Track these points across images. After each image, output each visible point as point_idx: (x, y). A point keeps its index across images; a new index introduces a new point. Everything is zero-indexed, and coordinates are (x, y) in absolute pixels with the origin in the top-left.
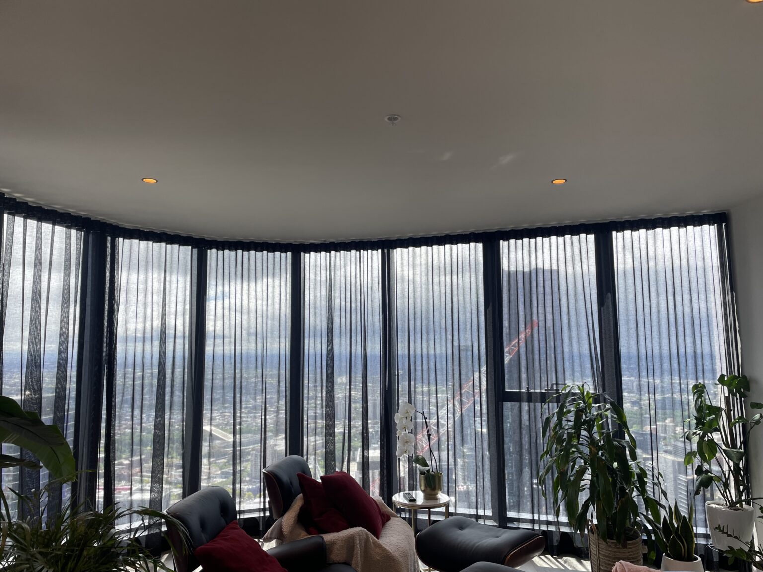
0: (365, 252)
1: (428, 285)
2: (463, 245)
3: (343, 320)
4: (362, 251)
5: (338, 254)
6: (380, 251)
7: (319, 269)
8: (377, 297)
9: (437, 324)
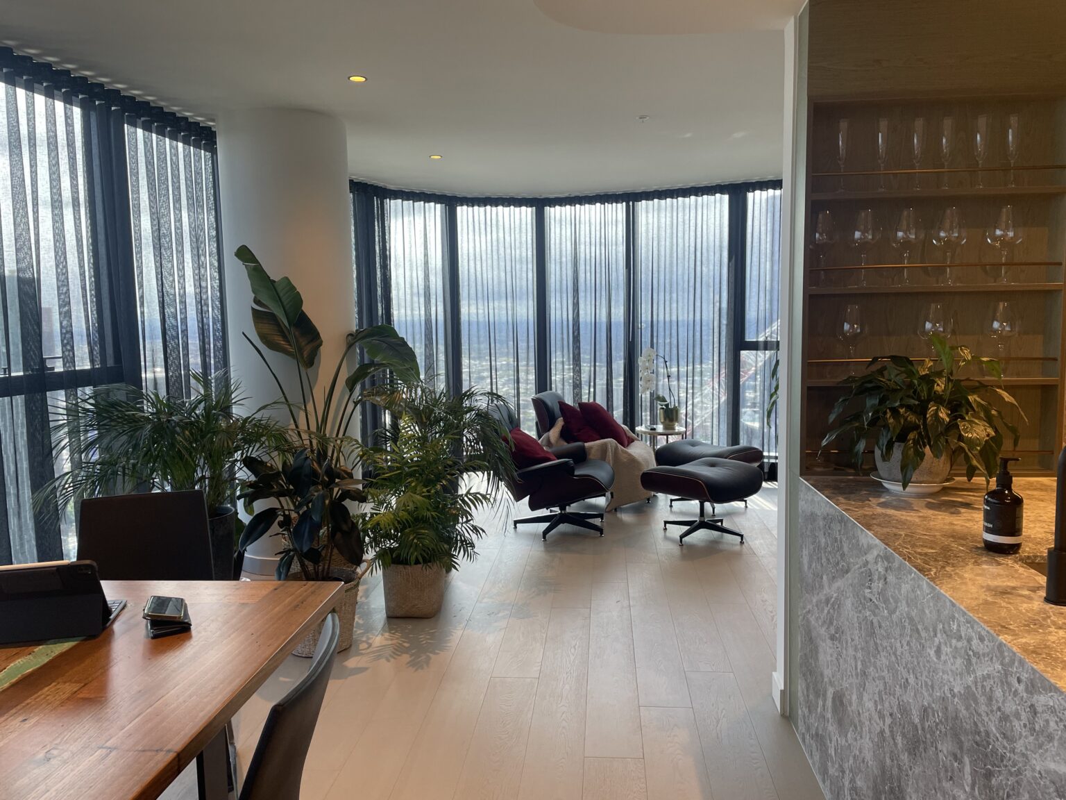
0: (610, 205)
1: (672, 238)
2: (709, 196)
3: (588, 274)
4: (606, 204)
5: (583, 207)
6: (624, 204)
7: (564, 223)
8: (621, 251)
9: (680, 277)
